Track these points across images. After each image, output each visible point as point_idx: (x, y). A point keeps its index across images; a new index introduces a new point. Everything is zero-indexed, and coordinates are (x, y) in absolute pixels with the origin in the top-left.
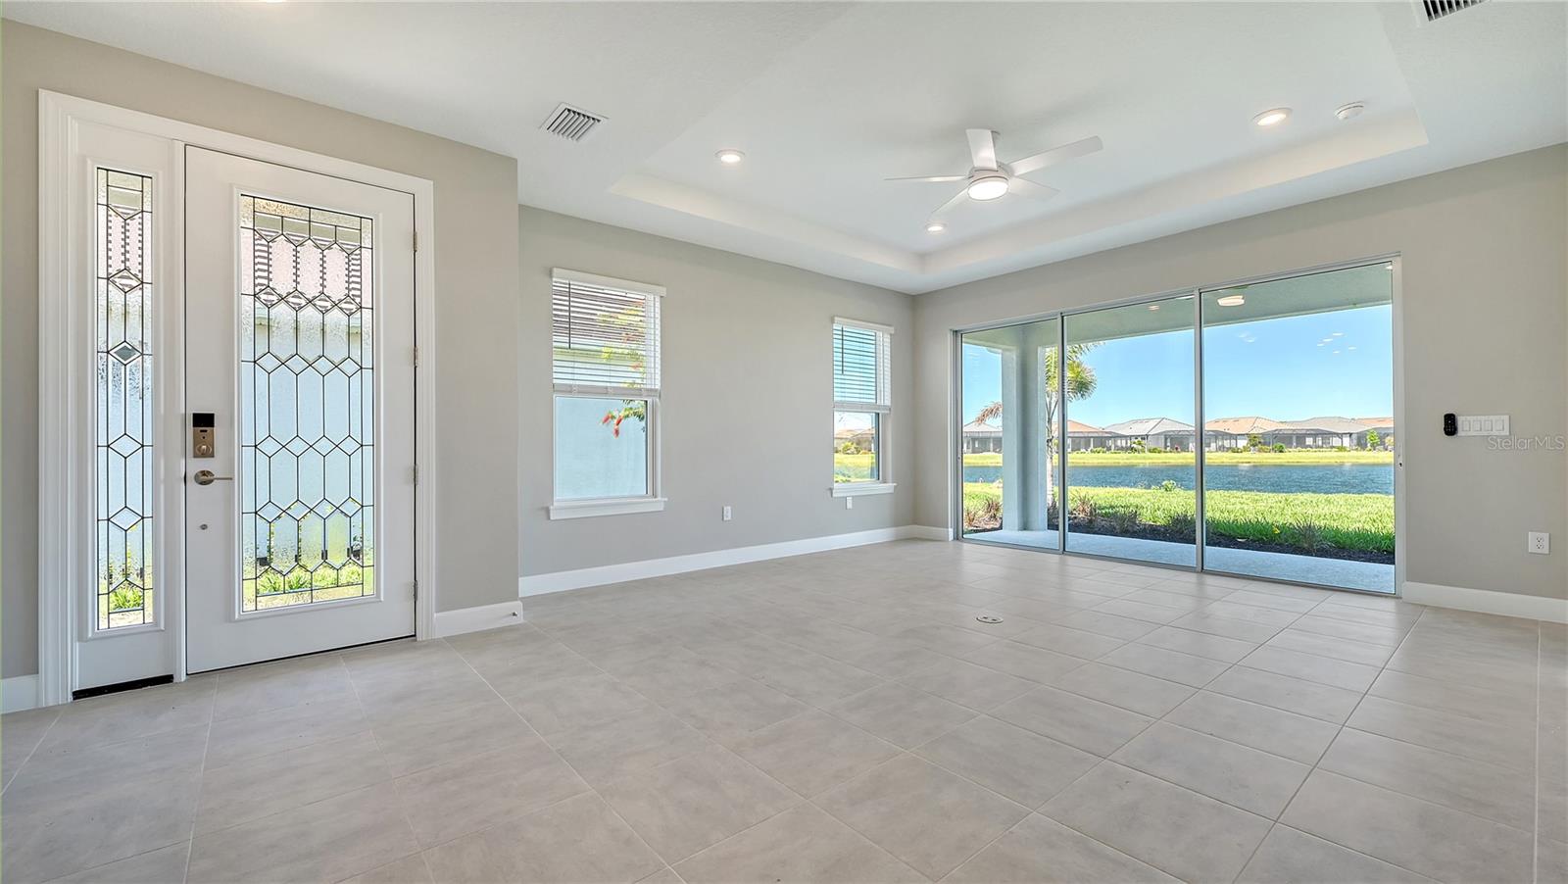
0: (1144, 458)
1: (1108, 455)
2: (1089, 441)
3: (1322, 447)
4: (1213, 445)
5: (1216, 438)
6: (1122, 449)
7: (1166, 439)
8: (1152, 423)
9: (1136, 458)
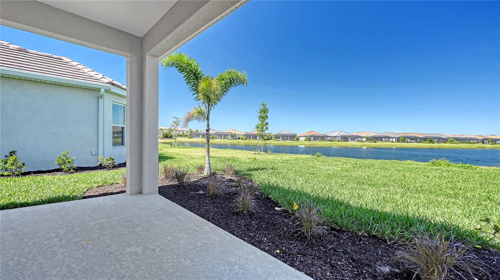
0: (335, 143)
1: (324, 142)
2: (319, 138)
3: (387, 141)
4: (356, 140)
5: (357, 138)
6: (329, 140)
7: (342, 138)
8: (339, 132)
9: (332, 143)
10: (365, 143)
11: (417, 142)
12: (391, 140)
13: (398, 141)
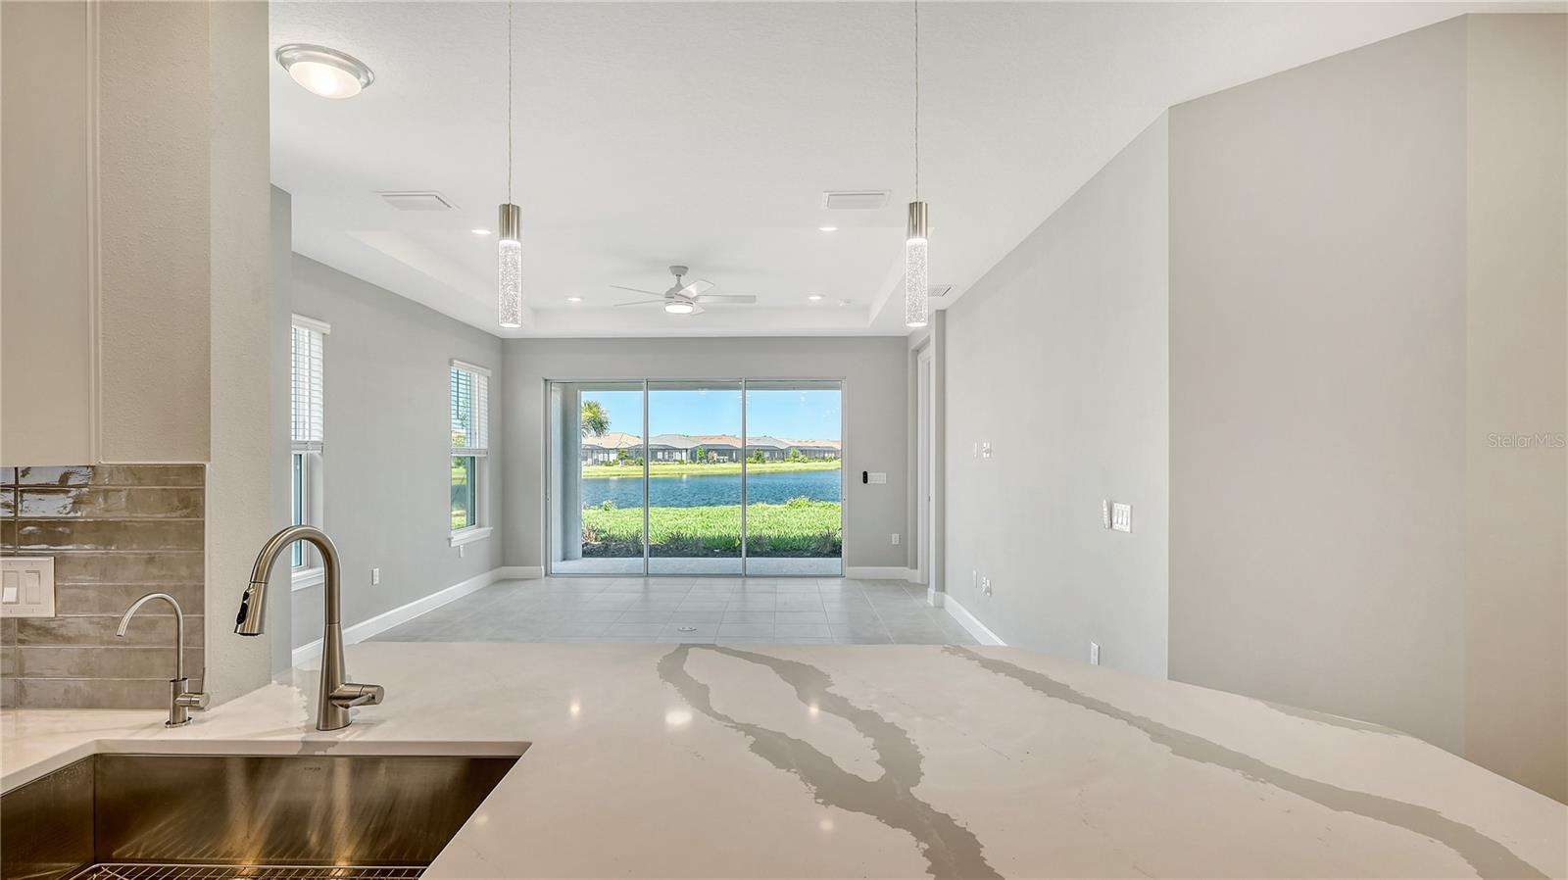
3: (668, 461)
10: (615, 468)
11: (731, 460)
12: (677, 455)
13: (692, 458)
